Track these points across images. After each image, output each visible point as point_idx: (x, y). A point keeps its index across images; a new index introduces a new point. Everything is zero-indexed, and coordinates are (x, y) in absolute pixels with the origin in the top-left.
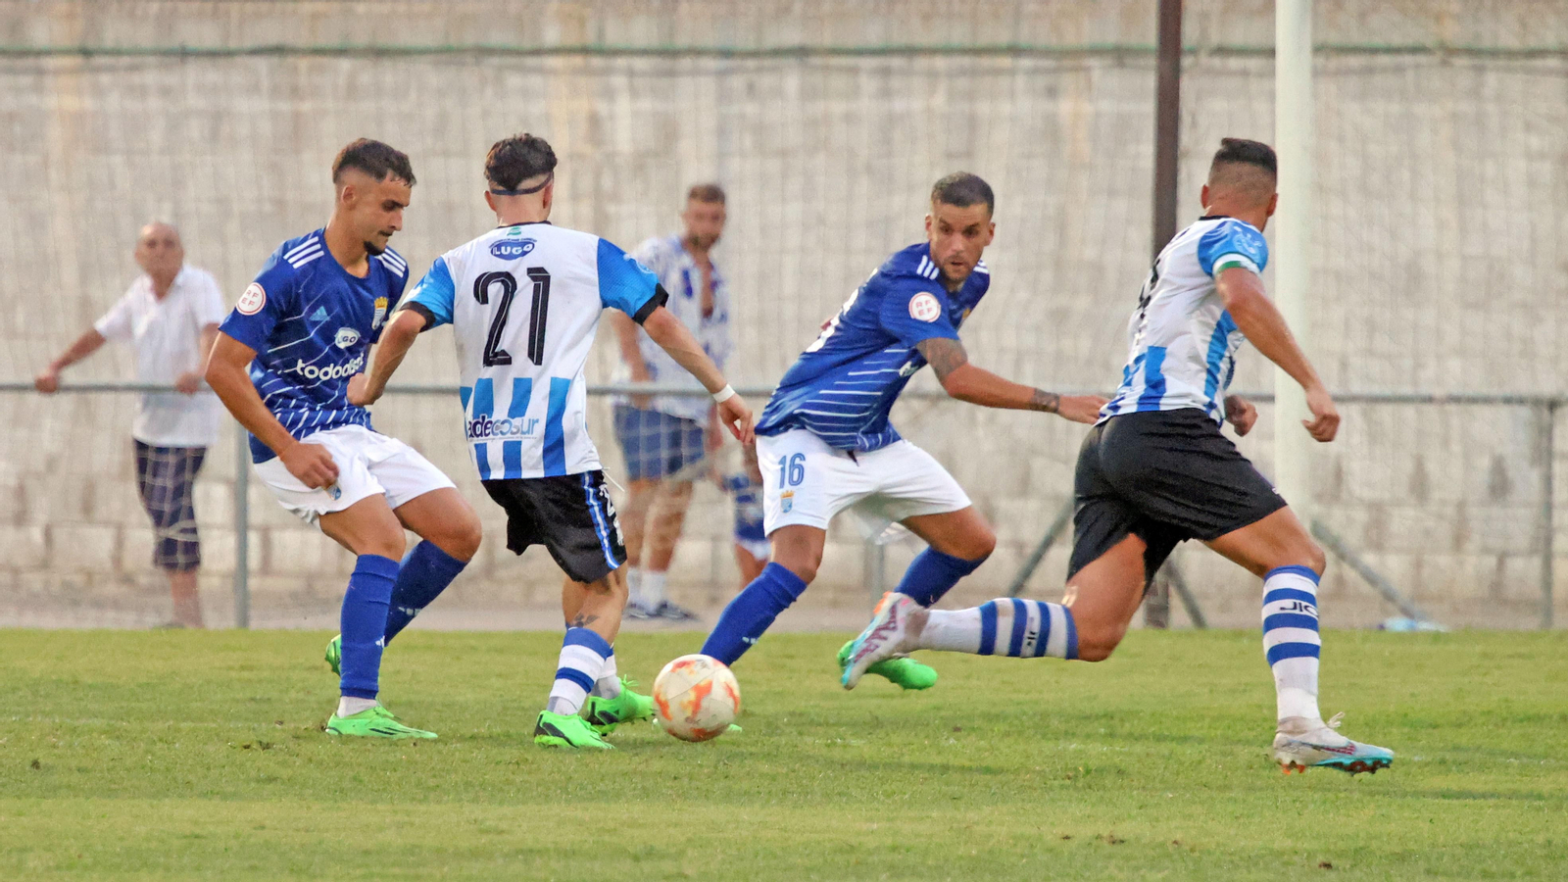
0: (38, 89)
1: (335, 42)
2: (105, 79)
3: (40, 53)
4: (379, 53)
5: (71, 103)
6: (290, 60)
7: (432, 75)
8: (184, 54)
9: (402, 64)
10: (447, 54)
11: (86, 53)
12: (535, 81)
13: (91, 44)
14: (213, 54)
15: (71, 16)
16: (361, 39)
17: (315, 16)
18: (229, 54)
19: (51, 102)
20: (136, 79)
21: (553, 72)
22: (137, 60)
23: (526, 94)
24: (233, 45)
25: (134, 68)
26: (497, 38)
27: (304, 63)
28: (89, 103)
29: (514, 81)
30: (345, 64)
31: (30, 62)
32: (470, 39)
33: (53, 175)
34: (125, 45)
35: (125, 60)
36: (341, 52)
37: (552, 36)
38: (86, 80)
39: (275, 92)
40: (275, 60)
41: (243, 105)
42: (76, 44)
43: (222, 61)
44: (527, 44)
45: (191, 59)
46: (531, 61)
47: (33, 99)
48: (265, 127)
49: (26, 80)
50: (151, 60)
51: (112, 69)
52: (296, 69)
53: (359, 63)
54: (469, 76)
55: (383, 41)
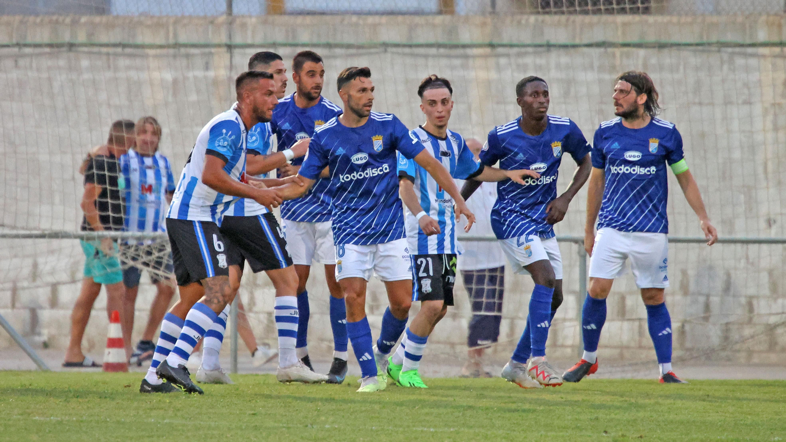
0: (464, 67)
1: (635, 39)
2: (503, 61)
3: (464, 46)
4: (661, 46)
5: (482, 75)
6: (610, 50)
7: (693, 59)
8: (549, 46)
9: (674, 51)
10: (700, 46)
11: (492, 46)
12: (753, 62)
13: (495, 41)
14: (565, 46)
15: (484, 24)
16: (651, 38)
17: (624, 24)
18: (574, 46)
19: (472, 74)
20: (520, 61)
21: (764, 56)
22: (523, 50)
23: (747, 69)
24: (577, 42)
25: (519, 55)
26: (730, 37)
27: (618, 51)
28: (493, 75)
29: (740, 61)
30: (642, 52)
31: (460, 51)
32: (714, 39)
33: (474, 117)
34: (515, 42)
35: (515, 50)
36: (639, 46)
37: (762, 36)
38: (492, 61)
39: (601, 69)
40: (602, 50)
41: (582, 76)
42: (487, 41)
43: (572, 50)
44: (748, 41)
45: (552, 49)
46: (750, 50)
47: (462, 73)
48: (596, 89)
49: (457, 62)
50: (530, 50)
51: (508, 55)
52: (614, 55)
53: (650, 51)
54: (714, 59)
55: (664, 39)
